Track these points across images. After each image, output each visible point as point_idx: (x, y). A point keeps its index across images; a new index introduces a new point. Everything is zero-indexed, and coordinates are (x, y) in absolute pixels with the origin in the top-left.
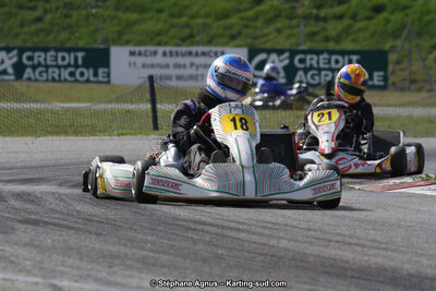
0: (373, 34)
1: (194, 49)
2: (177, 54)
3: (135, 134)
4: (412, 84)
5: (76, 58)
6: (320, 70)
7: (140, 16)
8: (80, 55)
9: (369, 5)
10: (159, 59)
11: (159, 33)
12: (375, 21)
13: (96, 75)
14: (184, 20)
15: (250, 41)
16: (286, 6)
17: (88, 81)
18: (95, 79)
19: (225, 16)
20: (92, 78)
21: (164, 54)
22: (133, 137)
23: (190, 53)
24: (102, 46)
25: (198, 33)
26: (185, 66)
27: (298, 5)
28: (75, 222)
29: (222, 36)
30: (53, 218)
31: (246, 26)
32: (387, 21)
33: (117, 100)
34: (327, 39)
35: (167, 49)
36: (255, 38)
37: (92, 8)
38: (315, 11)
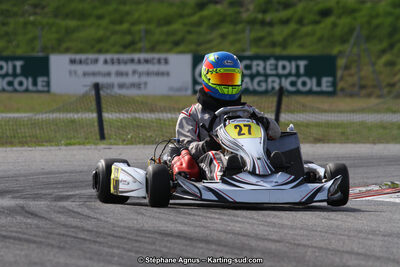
0: (320, 39)
1: (136, 56)
2: (119, 62)
3: (83, 144)
4: (362, 89)
5: (14, 67)
6: (267, 76)
7: (79, 23)
8: (19, 64)
9: (316, 8)
10: (100, 67)
11: (100, 40)
12: (322, 25)
13: (35, 84)
14: (125, 26)
15: (193, 47)
16: (231, 11)
17: (27, 90)
18: (34, 89)
19: (168, 21)
20: (31, 88)
21: (106, 62)
22: (82, 147)
23: (132, 61)
24: (41, 54)
25: (140, 40)
26: (127, 74)
27: (242, 10)
28: (35, 236)
29: (164, 42)
30: (11, 231)
31: (189, 32)
32: (335, 25)
33: (58, 110)
34: (274, 44)
35: (109, 57)
36: (199, 44)
37: (30, 15)
38: (260, 16)
